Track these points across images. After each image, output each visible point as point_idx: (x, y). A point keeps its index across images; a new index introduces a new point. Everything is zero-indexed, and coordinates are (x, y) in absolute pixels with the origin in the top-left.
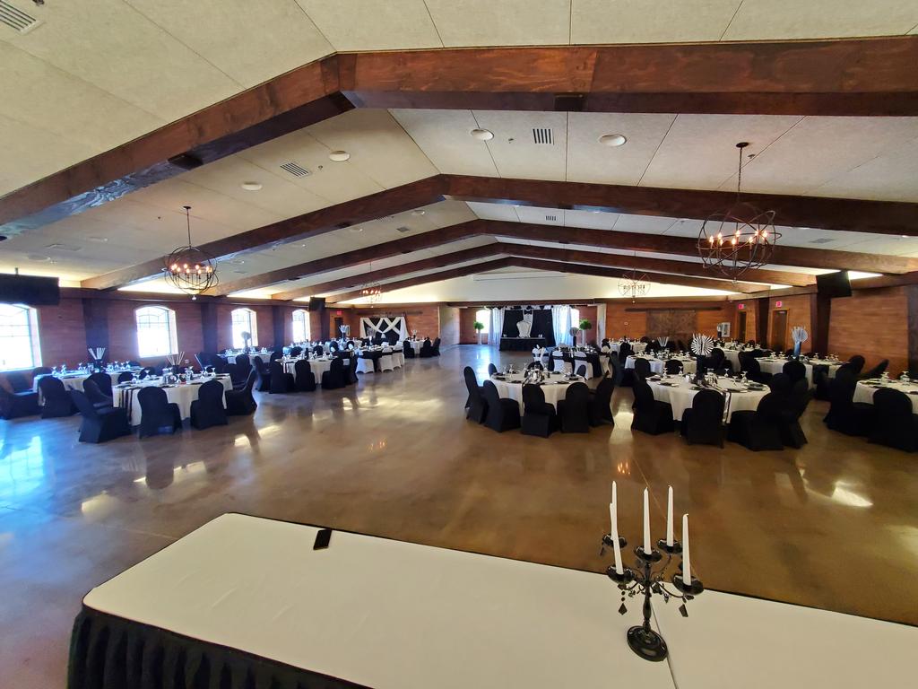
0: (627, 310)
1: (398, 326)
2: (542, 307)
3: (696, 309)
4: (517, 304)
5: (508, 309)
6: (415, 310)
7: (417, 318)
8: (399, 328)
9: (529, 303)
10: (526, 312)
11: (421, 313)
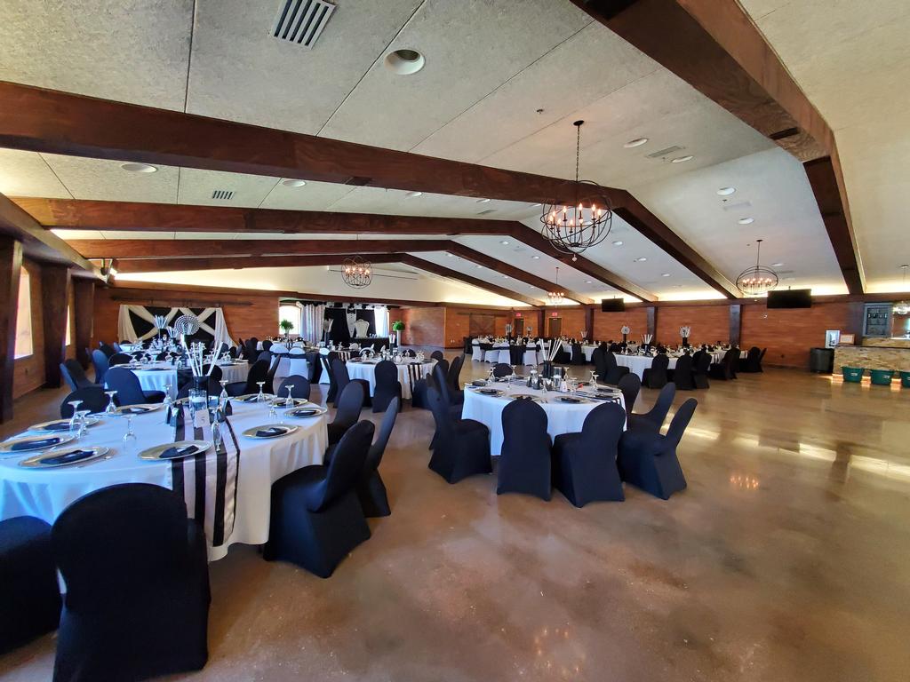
0: (459, 314)
1: (211, 321)
2: (364, 306)
3: (496, 316)
4: (339, 301)
5: (328, 306)
6: (240, 299)
7: (244, 311)
8: (213, 325)
9: (352, 300)
10: (349, 312)
11: (249, 304)
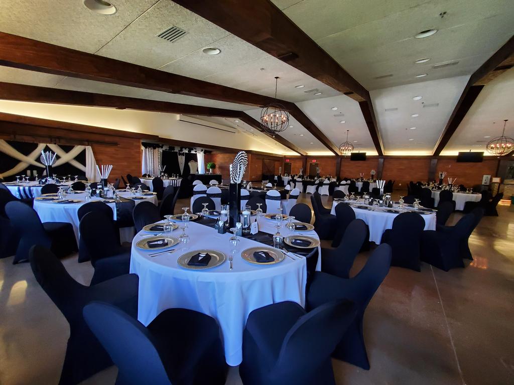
0: (257, 159)
1: (81, 158)
2: (190, 151)
3: (275, 160)
4: (172, 144)
6: (107, 139)
7: (111, 150)
8: (84, 164)
10: (180, 154)
11: (115, 144)
